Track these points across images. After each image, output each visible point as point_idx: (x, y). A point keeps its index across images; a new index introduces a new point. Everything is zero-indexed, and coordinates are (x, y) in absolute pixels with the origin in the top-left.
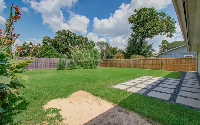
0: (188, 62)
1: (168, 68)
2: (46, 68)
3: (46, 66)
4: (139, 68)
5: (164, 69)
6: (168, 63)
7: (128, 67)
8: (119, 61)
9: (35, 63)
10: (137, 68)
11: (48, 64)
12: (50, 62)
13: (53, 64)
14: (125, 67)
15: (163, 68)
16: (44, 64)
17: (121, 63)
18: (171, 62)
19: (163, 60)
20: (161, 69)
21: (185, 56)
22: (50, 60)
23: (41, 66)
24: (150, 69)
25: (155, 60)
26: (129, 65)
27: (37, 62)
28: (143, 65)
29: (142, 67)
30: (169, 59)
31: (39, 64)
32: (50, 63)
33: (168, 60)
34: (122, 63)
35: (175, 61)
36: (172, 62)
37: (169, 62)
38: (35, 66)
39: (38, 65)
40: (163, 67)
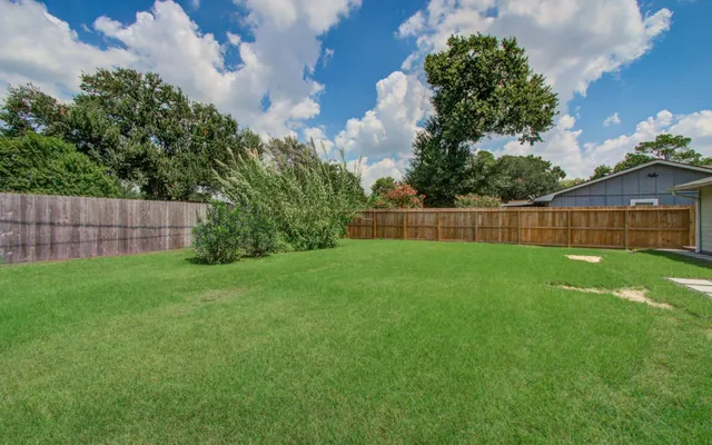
0: (656, 222)
1: (593, 241)
2: (100, 252)
3: (100, 241)
4: (493, 240)
5: (581, 243)
6: (592, 226)
7: (447, 237)
8: (410, 216)
9: (39, 224)
10: (485, 240)
11: (115, 230)
12: (126, 220)
13: (137, 233)
14: (436, 238)
15: (575, 241)
16: (91, 230)
17: (420, 224)
18: (604, 221)
19: (575, 215)
20: (572, 242)
21: (633, 202)
22: (123, 210)
23: (75, 241)
24: (533, 242)
25: (550, 215)
26: (452, 231)
27: (46, 219)
28: (506, 230)
29: (503, 237)
30: (596, 212)
31: (62, 234)
32: (126, 227)
33: (592, 216)
34: (423, 222)
35: (617, 218)
36: (606, 221)
37: (596, 220)
38: (38, 245)
39: (52, 237)
40: (577, 238)
